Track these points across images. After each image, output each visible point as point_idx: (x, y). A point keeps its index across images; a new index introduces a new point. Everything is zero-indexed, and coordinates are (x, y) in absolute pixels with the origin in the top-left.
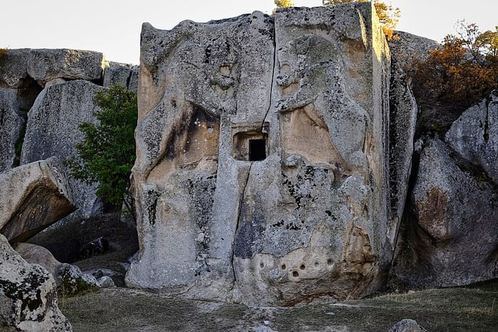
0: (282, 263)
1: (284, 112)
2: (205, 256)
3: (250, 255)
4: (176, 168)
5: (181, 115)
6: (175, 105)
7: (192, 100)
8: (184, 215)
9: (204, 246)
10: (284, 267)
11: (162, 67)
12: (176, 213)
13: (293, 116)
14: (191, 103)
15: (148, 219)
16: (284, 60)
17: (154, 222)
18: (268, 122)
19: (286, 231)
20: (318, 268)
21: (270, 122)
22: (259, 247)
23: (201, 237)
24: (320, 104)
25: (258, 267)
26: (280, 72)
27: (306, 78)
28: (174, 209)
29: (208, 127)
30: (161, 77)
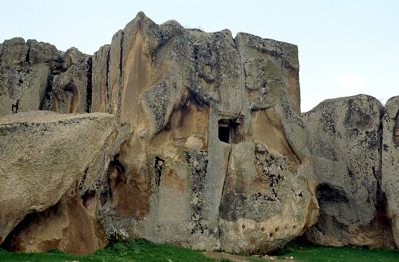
0: (262, 226)
1: (254, 110)
2: (198, 217)
3: (234, 219)
4: (170, 139)
5: (180, 96)
6: (175, 87)
7: (189, 86)
8: (183, 180)
9: (198, 209)
10: (263, 229)
11: (160, 53)
12: (177, 177)
13: (257, 114)
14: (188, 88)
15: (154, 181)
16: (249, 71)
17: (159, 184)
18: (243, 116)
19: (264, 201)
20: (286, 232)
21: (245, 115)
22: (242, 213)
23: (195, 201)
24: (279, 110)
25: (241, 228)
26: (246, 79)
27: (268, 88)
28: (176, 175)
29: (198, 110)
30: (159, 60)
